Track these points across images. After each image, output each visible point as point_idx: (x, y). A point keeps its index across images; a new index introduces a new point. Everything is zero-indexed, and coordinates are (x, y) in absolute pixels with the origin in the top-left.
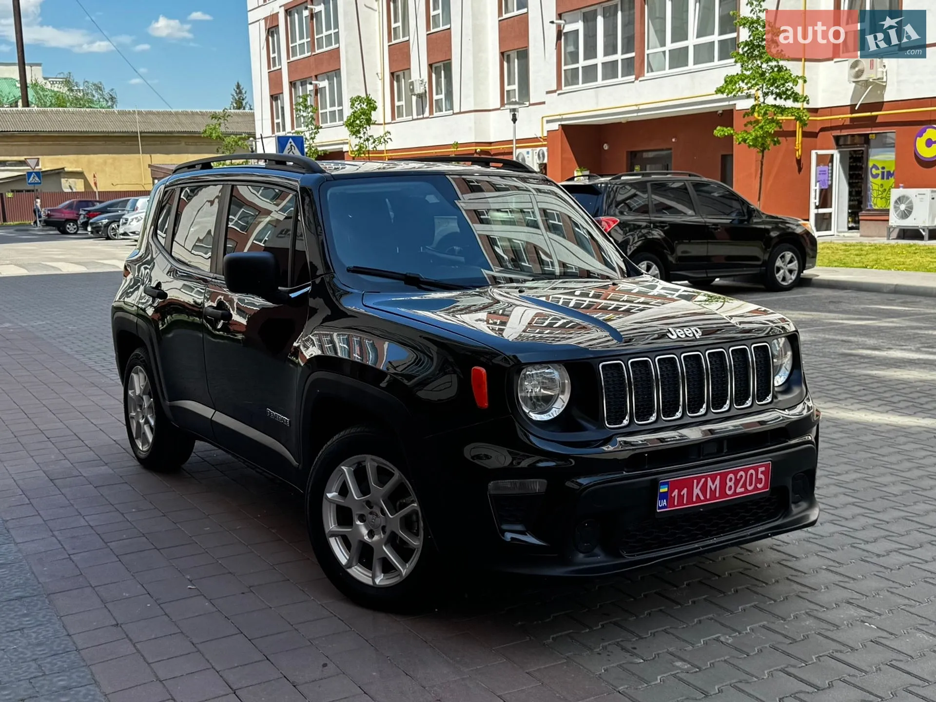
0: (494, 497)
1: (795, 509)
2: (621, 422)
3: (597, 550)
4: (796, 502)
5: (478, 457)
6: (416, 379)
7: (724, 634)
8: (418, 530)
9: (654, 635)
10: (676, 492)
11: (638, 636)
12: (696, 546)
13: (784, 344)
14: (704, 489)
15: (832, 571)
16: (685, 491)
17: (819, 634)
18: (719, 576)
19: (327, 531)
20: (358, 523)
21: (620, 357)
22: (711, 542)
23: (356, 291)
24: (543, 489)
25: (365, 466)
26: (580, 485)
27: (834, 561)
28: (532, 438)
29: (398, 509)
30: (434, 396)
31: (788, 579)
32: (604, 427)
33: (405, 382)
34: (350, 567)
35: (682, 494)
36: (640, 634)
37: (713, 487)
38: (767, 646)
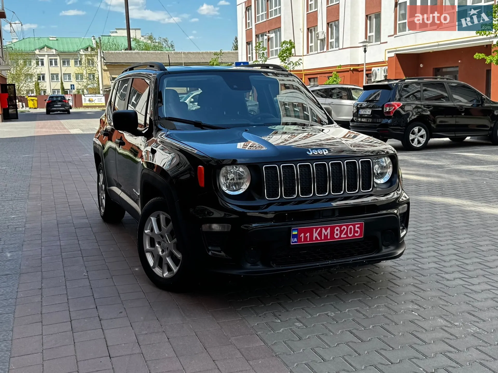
0: (205, 233)
1: (385, 249)
2: (276, 197)
3: (259, 263)
4: (386, 246)
10: (302, 235)
12: (318, 264)
14: (320, 234)
15: (415, 286)
16: (308, 234)
17: (383, 315)
18: (351, 285)
19: (145, 250)
20: (157, 245)
23: (165, 129)
24: (229, 230)
25: (160, 217)
27: (420, 281)
29: (173, 239)
31: (388, 288)
32: (265, 199)
34: (154, 268)
35: (306, 236)
36: (288, 309)
37: (326, 233)
38: (351, 319)
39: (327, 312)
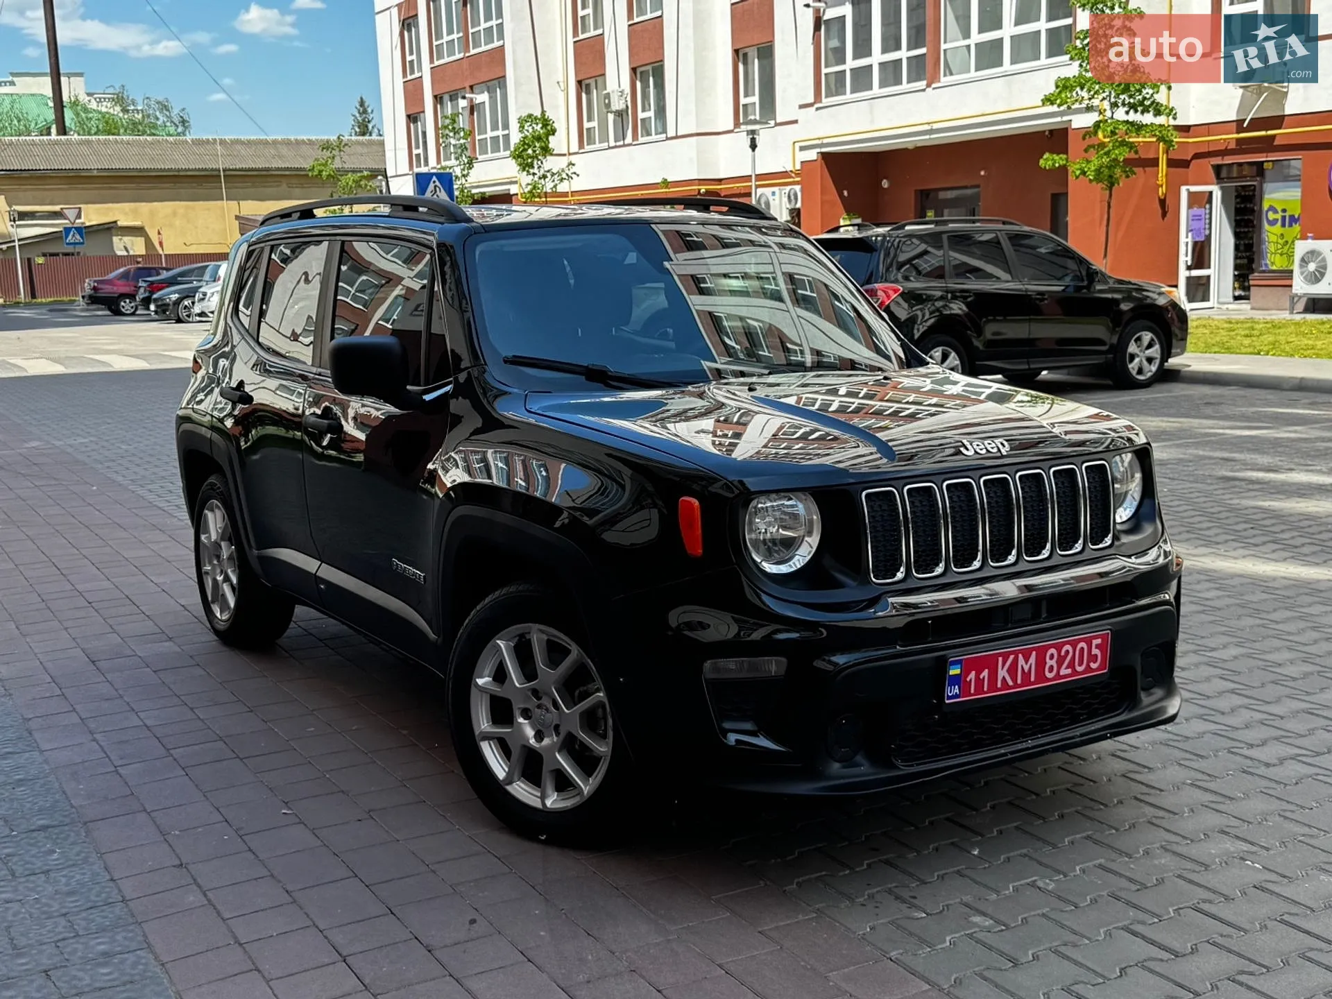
0: (713, 683)
1: (1146, 699)
2: (894, 575)
3: (859, 758)
4: (1147, 689)
5: (690, 626)
6: (600, 515)
7: (1043, 877)
8: (606, 730)
9: (943, 878)
10: (972, 675)
11: (919, 880)
12: (1003, 751)
13: (1130, 463)
14: (1013, 670)
15: (1199, 787)
16: (985, 673)
17: (1179, 876)
18: (1037, 795)
19: (477, 733)
20: (521, 720)
21: (892, 483)
22: (1024, 745)
23: (516, 390)
24: (782, 671)
25: (530, 640)
26: (835, 664)
27: (1203, 773)
28: (764, 597)
29: (576, 699)
30: (626, 540)
31: (1136, 798)
32: (869, 582)
33: (585, 519)
34: (510, 783)
35: (981, 677)
36: (922, 877)
37: (1026, 668)
38: (1105, 893)
39: (1030, 880)
